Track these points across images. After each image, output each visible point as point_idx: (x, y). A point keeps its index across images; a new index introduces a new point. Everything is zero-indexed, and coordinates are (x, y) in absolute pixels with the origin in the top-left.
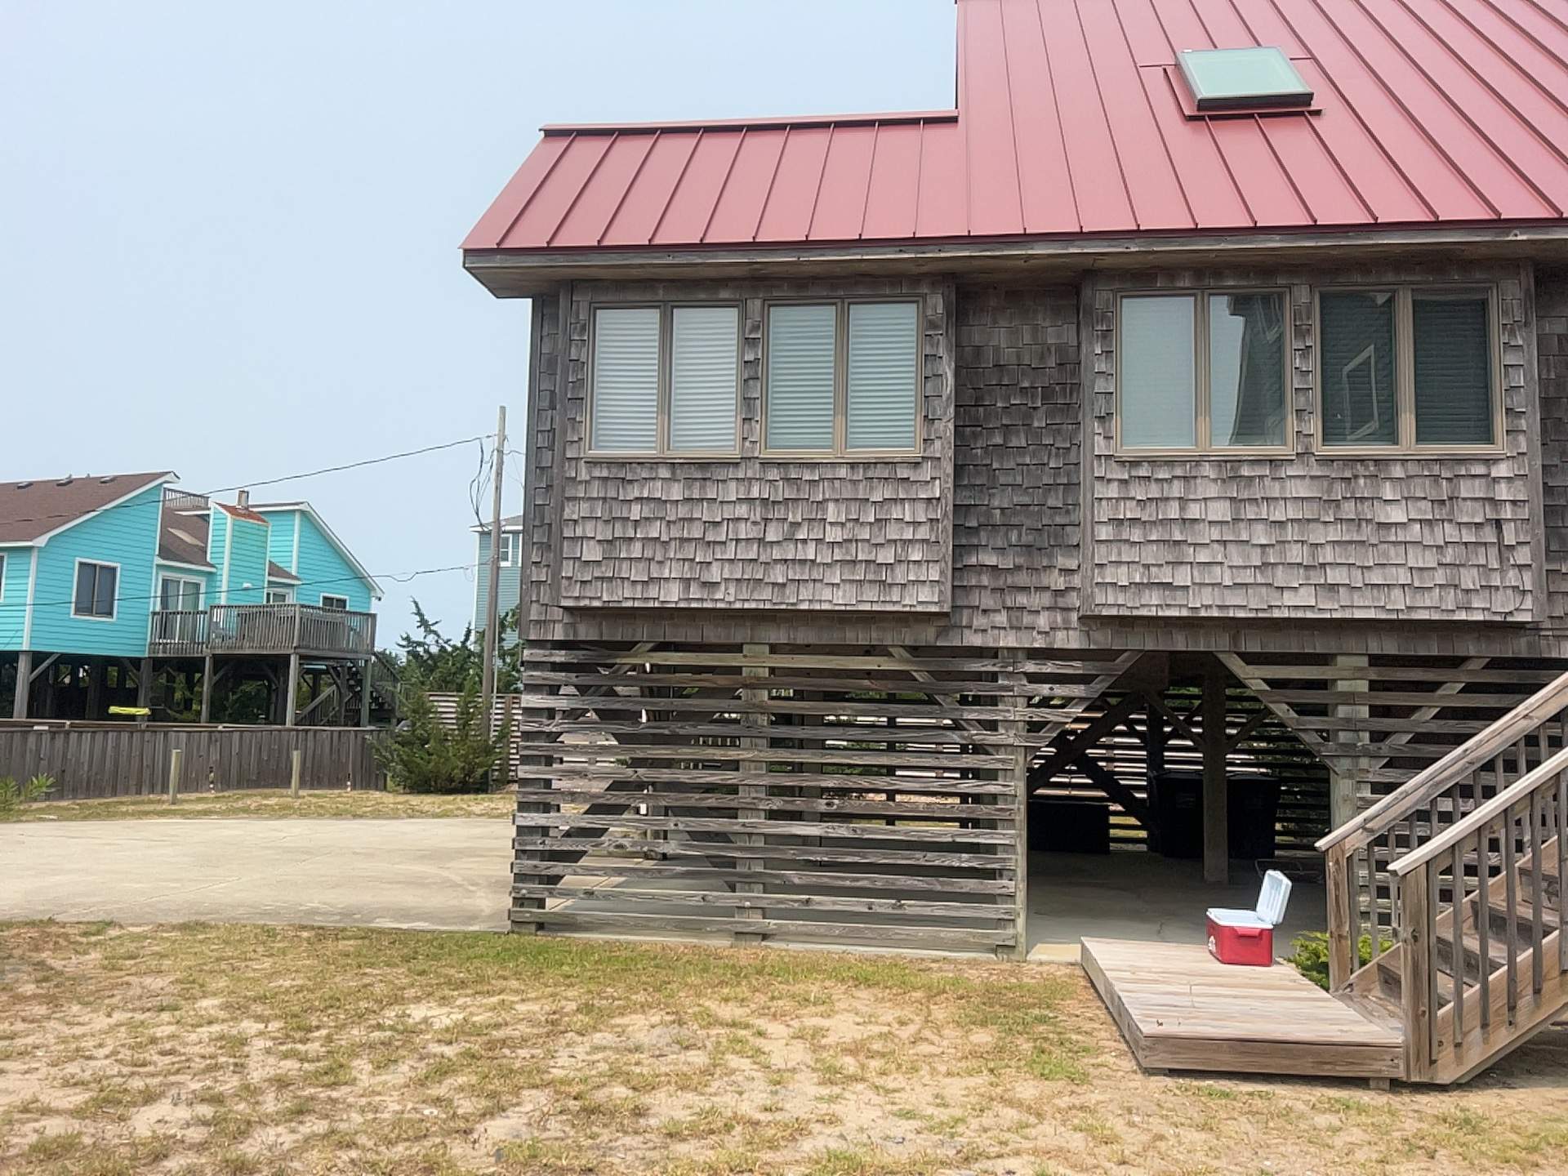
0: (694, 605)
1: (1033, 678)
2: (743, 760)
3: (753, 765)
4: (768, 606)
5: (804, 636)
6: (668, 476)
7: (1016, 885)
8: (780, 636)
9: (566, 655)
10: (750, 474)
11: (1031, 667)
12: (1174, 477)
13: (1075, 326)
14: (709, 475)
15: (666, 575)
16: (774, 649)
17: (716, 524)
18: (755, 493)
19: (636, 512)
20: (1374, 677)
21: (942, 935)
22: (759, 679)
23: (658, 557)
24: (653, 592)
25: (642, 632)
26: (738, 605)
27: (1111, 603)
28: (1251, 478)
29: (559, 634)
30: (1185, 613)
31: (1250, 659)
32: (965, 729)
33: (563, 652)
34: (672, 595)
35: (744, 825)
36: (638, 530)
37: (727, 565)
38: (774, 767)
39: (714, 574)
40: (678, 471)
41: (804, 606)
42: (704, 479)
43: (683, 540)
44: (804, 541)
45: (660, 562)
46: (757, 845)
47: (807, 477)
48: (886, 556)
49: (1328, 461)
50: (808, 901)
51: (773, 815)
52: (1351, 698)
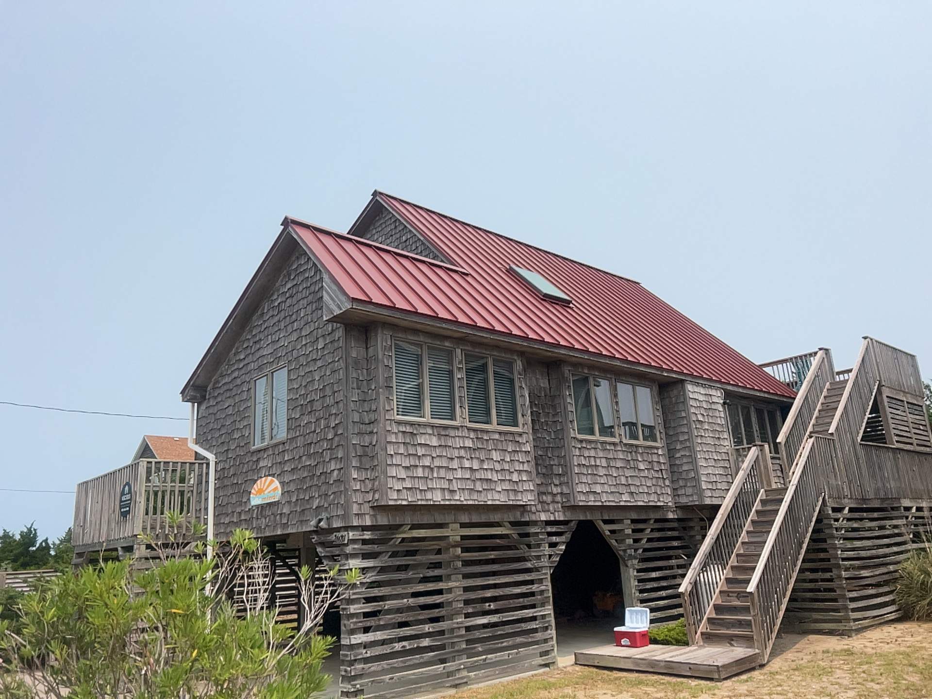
0: (447, 503)
1: (550, 534)
2: (454, 588)
3: (457, 589)
4: (477, 503)
5: (475, 519)
6: (431, 432)
7: (553, 632)
8: (465, 519)
9: (371, 534)
10: (464, 435)
11: (549, 529)
12: (592, 448)
13: (547, 381)
14: (447, 434)
15: (435, 487)
16: (463, 525)
17: (452, 459)
18: (467, 445)
19: (420, 451)
20: (633, 528)
21: (533, 663)
22: (457, 542)
23: (430, 477)
24: (429, 496)
25: (408, 519)
26: (465, 503)
27: (581, 500)
28: (609, 450)
29: (368, 522)
30: (600, 504)
31: (606, 522)
32: (531, 561)
33: (369, 533)
34: (437, 498)
35: (457, 623)
36: (421, 461)
37: (458, 481)
38: (466, 589)
39: (455, 486)
40: (435, 431)
41: (489, 503)
42: (446, 435)
43: (439, 467)
44: (486, 469)
45: (431, 479)
46: (461, 633)
47: (485, 438)
48: (515, 477)
49: (626, 445)
50: (486, 659)
51: (467, 616)
52: (628, 536)
